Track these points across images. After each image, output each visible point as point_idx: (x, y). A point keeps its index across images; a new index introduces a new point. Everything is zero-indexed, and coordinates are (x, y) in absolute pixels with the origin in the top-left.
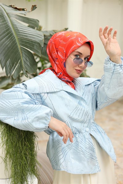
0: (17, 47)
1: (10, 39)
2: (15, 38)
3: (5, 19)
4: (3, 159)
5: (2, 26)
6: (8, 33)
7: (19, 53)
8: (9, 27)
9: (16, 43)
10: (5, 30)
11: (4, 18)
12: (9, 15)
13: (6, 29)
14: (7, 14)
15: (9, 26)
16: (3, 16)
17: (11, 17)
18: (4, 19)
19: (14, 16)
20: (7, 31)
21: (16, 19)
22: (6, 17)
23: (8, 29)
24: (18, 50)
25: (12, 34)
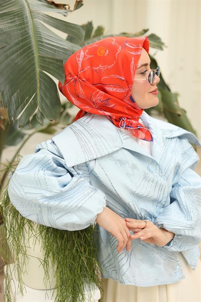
0: (34, 70)
1: (25, 56)
2: (33, 54)
3: (25, 21)
4: (42, 261)
5: (16, 33)
6: (24, 44)
7: (36, 80)
8: (27, 36)
9: (34, 64)
10: (20, 39)
11: (23, 18)
12: (32, 14)
13: (23, 37)
14: (31, 12)
15: (28, 33)
16: (22, 15)
17: (35, 18)
18: (23, 20)
19: (41, 16)
20: (22, 41)
21: (44, 22)
22: (26, 17)
23: (26, 37)
24: (35, 77)
25: (30, 47)
